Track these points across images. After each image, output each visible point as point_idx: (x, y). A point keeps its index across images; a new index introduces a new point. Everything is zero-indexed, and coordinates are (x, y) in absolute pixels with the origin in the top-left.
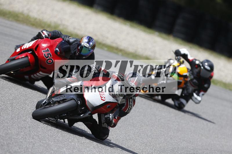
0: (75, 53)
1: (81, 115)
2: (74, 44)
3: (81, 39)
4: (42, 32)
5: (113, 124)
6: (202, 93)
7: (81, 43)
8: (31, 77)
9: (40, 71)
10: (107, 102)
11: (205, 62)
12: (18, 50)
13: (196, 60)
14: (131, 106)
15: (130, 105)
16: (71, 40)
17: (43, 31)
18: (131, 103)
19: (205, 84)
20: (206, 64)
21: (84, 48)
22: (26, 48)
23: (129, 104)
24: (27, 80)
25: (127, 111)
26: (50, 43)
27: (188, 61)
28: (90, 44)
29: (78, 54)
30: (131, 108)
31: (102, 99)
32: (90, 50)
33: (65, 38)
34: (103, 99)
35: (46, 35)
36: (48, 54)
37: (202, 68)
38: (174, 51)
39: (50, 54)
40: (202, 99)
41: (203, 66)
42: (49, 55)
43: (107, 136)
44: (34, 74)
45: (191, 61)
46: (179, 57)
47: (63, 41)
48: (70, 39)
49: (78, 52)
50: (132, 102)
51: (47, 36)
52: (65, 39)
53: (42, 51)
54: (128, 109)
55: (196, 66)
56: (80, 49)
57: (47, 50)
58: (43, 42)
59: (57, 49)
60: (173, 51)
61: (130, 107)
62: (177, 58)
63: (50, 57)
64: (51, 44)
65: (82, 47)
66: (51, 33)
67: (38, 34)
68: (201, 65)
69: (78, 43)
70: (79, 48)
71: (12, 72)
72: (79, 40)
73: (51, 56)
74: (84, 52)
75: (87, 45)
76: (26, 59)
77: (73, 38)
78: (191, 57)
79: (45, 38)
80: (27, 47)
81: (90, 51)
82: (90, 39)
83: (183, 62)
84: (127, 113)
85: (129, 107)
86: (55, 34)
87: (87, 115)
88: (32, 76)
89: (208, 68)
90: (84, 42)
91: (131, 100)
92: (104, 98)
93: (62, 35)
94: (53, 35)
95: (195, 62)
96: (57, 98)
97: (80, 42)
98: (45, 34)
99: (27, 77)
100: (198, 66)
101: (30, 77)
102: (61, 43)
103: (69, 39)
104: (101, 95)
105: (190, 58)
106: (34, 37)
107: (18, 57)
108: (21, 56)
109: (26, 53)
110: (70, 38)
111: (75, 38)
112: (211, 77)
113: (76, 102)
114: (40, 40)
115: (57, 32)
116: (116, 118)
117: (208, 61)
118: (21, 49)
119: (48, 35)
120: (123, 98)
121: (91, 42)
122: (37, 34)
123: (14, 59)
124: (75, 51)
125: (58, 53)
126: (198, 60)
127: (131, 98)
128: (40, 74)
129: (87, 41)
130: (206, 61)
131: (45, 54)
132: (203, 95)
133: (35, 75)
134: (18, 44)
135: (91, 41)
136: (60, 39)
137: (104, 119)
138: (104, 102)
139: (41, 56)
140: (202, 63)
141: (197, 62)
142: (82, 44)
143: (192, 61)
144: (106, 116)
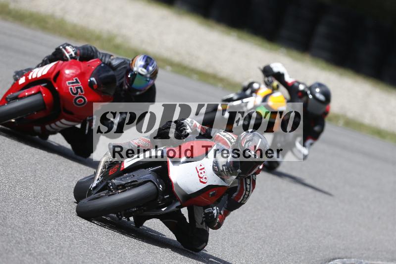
0: (122, 85)
1: (163, 209)
2: (119, 69)
3: (132, 61)
4: (65, 49)
5: (217, 224)
6: (309, 141)
7: (133, 68)
8: (45, 128)
9: (61, 119)
10: (209, 186)
11: (316, 88)
12: (22, 81)
13: (299, 83)
14: (249, 191)
15: (246, 190)
16: (115, 63)
17: (67, 47)
18: (248, 186)
19: (315, 125)
20: (318, 90)
21: (138, 76)
22: (36, 77)
23: (245, 188)
24: (36, 134)
25: (242, 201)
26: (81, 69)
27: (285, 84)
28: (148, 70)
29: (126, 87)
30: (248, 196)
31: (201, 182)
32: (148, 79)
33: (103, 58)
34: (204, 180)
35: (71, 55)
36: (77, 88)
37: (311, 96)
38: (262, 67)
39: (80, 88)
40: (309, 152)
41: (311, 93)
42: (79, 90)
43: (205, 244)
44: (52, 123)
45: (291, 85)
46: (270, 79)
47: (102, 65)
48: (113, 59)
49: (127, 84)
50: (250, 185)
51: (74, 55)
52: (103, 61)
53: (67, 82)
54: (244, 197)
55: (300, 94)
56: (131, 79)
57: (75, 81)
58: (67, 66)
59: (93, 79)
60: (259, 68)
61: (247, 193)
62: (266, 79)
63: (80, 94)
64: (83, 70)
65: (135, 75)
66: (80, 50)
67: (55, 52)
68: (309, 92)
69: (127, 67)
70: (129, 76)
71: (13, 121)
72: (128, 62)
73: (82, 92)
74: (137, 83)
75: (143, 71)
76: (37, 97)
77: (118, 58)
78: (290, 77)
79: (70, 60)
80: (39, 75)
81: (149, 81)
82: (148, 61)
83: (278, 87)
84: (241, 204)
85: (245, 194)
86: (86, 51)
87: (173, 208)
88: (48, 127)
89: (322, 98)
90: (139, 66)
91: (249, 180)
92: (206, 178)
93: (98, 53)
94: (84, 54)
95: (298, 87)
96: (121, 180)
97: (130, 65)
98: (70, 51)
99: (37, 128)
100: (304, 93)
101: (43, 129)
102: (98, 68)
103: (110, 60)
104: (199, 173)
105: (289, 79)
106: (47, 57)
107: (23, 95)
108: (28, 92)
109: (38, 86)
110: (112, 57)
111: (123, 59)
112: (326, 113)
113: (155, 187)
114: (61, 62)
115: (90, 48)
116: (222, 212)
117: (320, 85)
118: (27, 79)
119: (75, 53)
120: (236, 178)
121: (151, 66)
122: (53, 50)
123: (16, 98)
124: (121, 81)
125: (94, 86)
126: (303, 84)
127: (249, 177)
128: (61, 123)
129: (142, 63)
130: (316, 85)
131: (71, 88)
132: (311, 144)
133: (53, 125)
134: (19, 69)
135: (151, 64)
136: (97, 61)
137: (204, 216)
138: (204, 186)
139: (64, 90)
140: (310, 88)
141: (301, 87)
142: (135, 69)
143: (293, 84)
144: (206, 211)
